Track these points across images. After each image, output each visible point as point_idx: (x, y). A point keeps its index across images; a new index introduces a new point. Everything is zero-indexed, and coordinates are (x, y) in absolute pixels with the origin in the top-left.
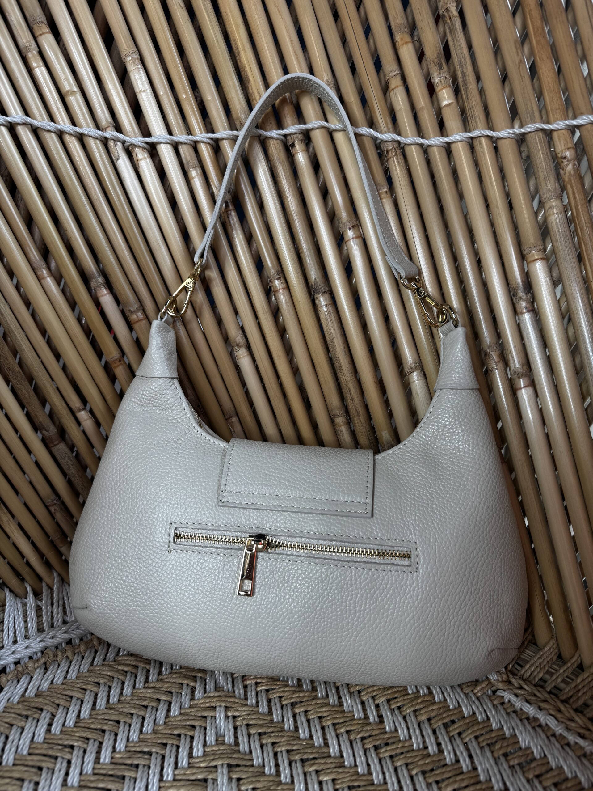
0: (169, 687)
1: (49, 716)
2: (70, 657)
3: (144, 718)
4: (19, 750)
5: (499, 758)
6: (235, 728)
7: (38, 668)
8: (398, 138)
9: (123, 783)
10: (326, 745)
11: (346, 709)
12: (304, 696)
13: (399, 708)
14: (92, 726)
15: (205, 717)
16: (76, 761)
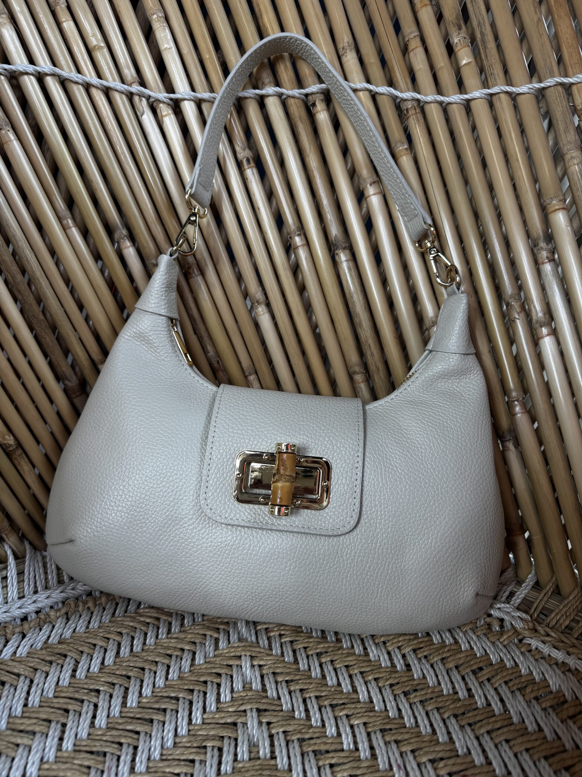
0: (192, 638)
1: (73, 662)
2: (92, 609)
3: (169, 667)
4: (45, 693)
5: (530, 701)
6: (262, 677)
7: (60, 617)
8: (418, 96)
9: (152, 726)
10: (355, 691)
11: (372, 658)
12: (329, 647)
13: (426, 657)
14: (117, 672)
15: (231, 666)
16: (102, 704)
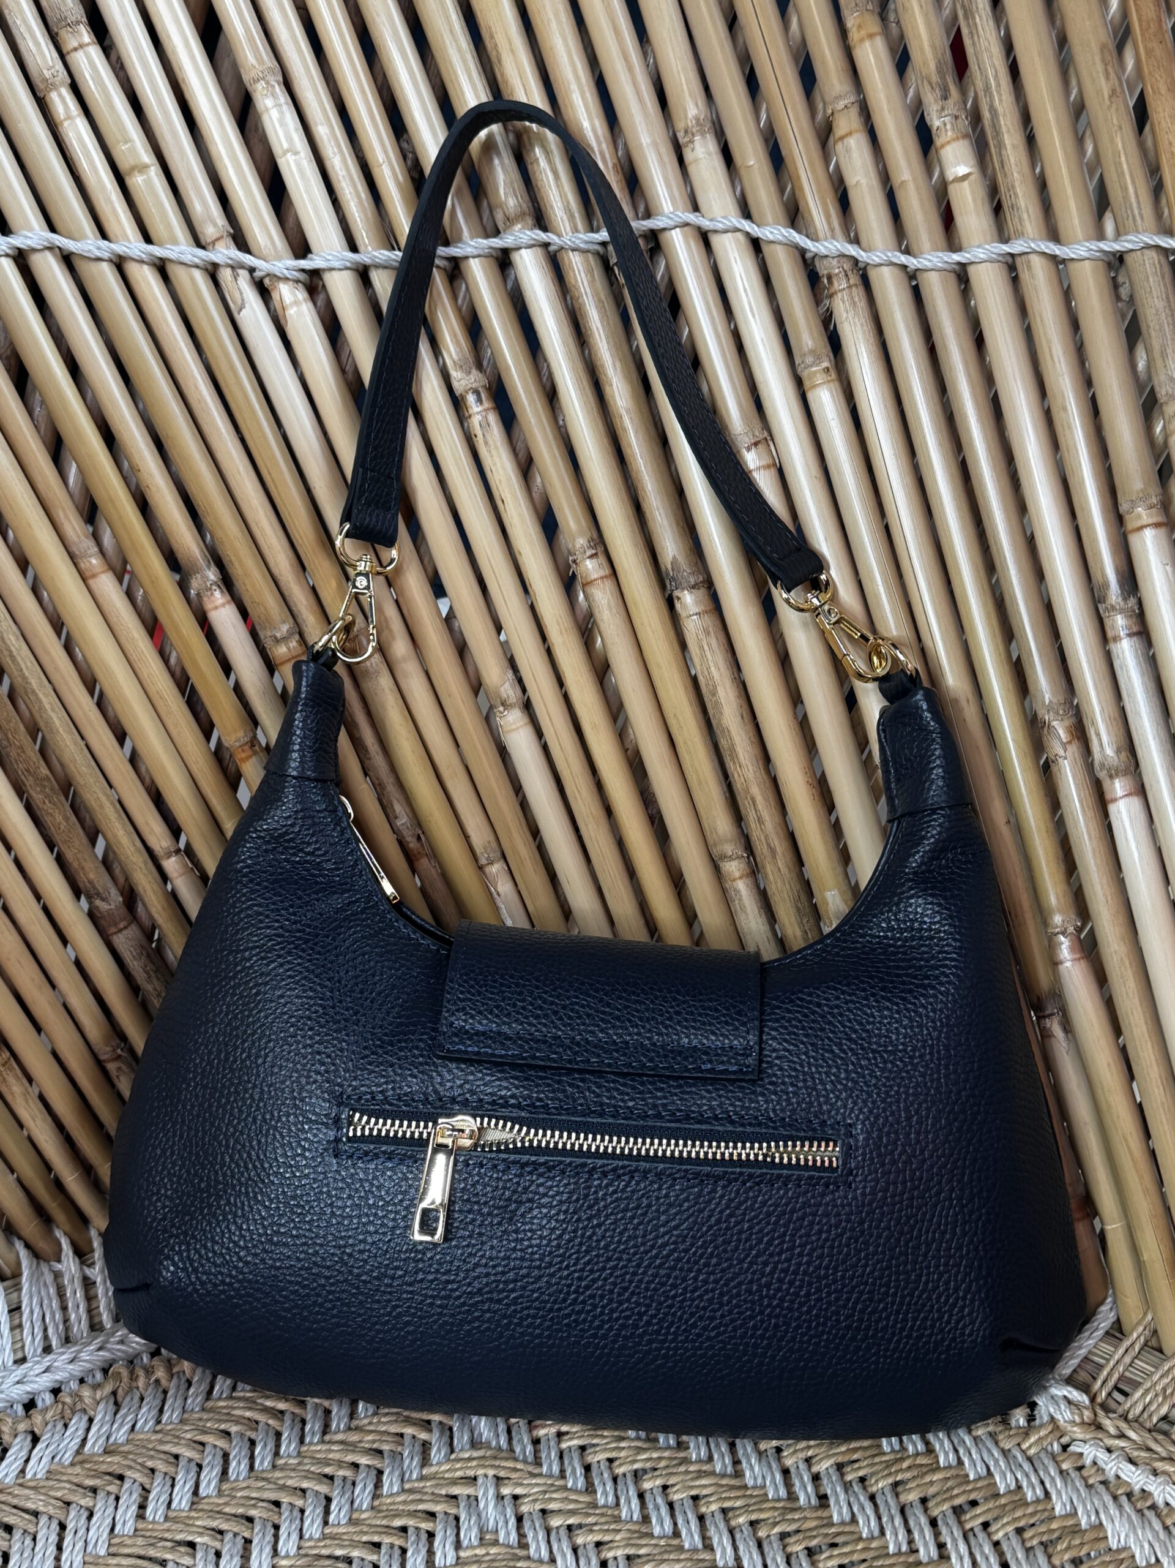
0: (374, 1442)
1: (137, 1490)
2: (164, 1383)
3: (329, 1500)
6: (520, 1519)
7: (101, 1400)
8: (852, 250)
10: (708, 1547)
11: (750, 1483)
12: (660, 1459)
13: (862, 1480)
14: (227, 1510)
15: (455, 1497)
